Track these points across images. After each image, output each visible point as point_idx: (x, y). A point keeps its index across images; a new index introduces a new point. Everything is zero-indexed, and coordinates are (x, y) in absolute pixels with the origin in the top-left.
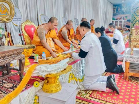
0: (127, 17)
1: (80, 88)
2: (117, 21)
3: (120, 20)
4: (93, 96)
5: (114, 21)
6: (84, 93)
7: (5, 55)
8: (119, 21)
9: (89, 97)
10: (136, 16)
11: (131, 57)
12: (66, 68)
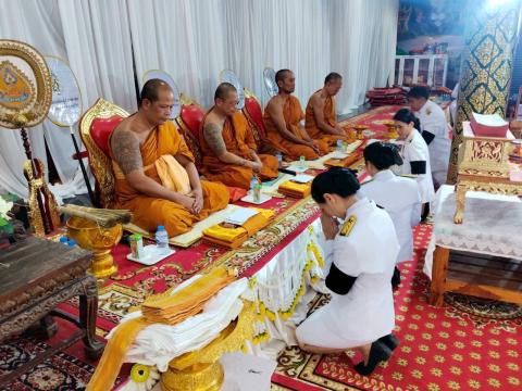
0: (446, 44)
1: (283, 341)
2: (412, 61)
3: (423, 57)
4: (325, 372)
5: (402, 59)
6: (296, 359)
7: (28, 295)
8: (417, 59)
9: (314, 373)
10: (477, 69)
11: (455, 234)
12: (237, 318)
